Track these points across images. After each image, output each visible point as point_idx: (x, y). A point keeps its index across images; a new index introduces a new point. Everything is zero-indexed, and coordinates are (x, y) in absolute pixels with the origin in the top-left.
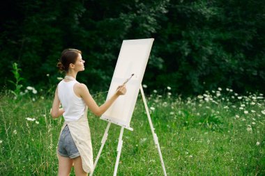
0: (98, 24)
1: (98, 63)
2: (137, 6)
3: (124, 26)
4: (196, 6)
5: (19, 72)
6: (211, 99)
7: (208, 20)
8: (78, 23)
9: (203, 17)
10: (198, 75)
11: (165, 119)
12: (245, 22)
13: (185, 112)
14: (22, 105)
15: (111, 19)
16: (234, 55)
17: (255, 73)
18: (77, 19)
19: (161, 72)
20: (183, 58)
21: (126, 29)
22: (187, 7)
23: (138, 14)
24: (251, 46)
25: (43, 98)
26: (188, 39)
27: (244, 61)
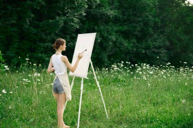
0: (41, 24)
1: (42, 49)
2: (65, 11)
3: (59, 25)
4: (103, 10)
5: (2, 56)
6: (118, 68)
7: (111, 18)
8: (29, 24)
9: (108, 17)
10: (107, 54)
12: (136, 19)
15: (51, 21)
16: (129, 41)
17: (143, 52)
18: (28, 21)
21: (60, 27)
22: (98, 11)
23: (67, 17)
24: (140, 34)
27: (136, 44)
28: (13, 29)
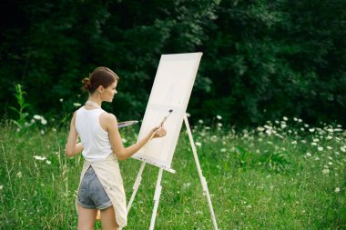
0: (127, 33)
1: (126, 84)
2: (176, 10)
3: (161, 36)
4: (254, 10)
5: (24, 95)
6: (275, 132)
7: (269, 28)
8: (100, 32)
9: (264, 25)
10: (257, 100)
11: (214, 157)
12: (318, 31)
13: (241, 149)
14: (27, 140)
15: (144, 27)
16: (303, 74)
17: (331, 98)
18: (98, 27)
19: (209, 96)
20: (237, 77)
21: (163, 41)
22: (243, 12)
23: (178, 21)
24: (326, 63)
25: (55, 130)
26: (244, 53)
27: (317, 82)
28: (68, 41)
